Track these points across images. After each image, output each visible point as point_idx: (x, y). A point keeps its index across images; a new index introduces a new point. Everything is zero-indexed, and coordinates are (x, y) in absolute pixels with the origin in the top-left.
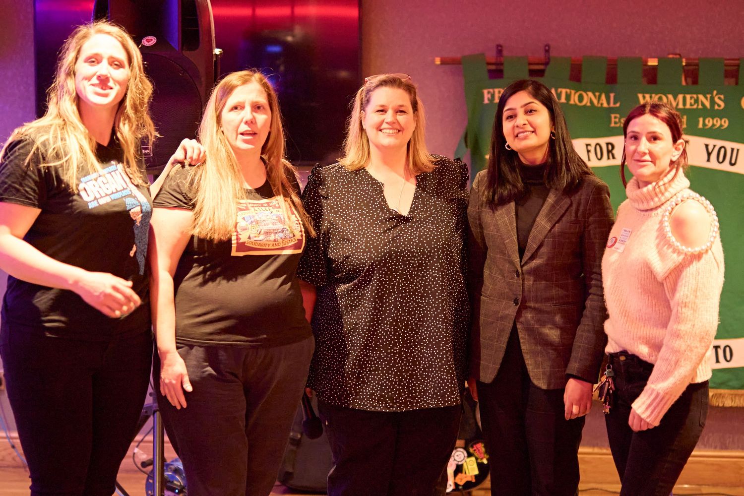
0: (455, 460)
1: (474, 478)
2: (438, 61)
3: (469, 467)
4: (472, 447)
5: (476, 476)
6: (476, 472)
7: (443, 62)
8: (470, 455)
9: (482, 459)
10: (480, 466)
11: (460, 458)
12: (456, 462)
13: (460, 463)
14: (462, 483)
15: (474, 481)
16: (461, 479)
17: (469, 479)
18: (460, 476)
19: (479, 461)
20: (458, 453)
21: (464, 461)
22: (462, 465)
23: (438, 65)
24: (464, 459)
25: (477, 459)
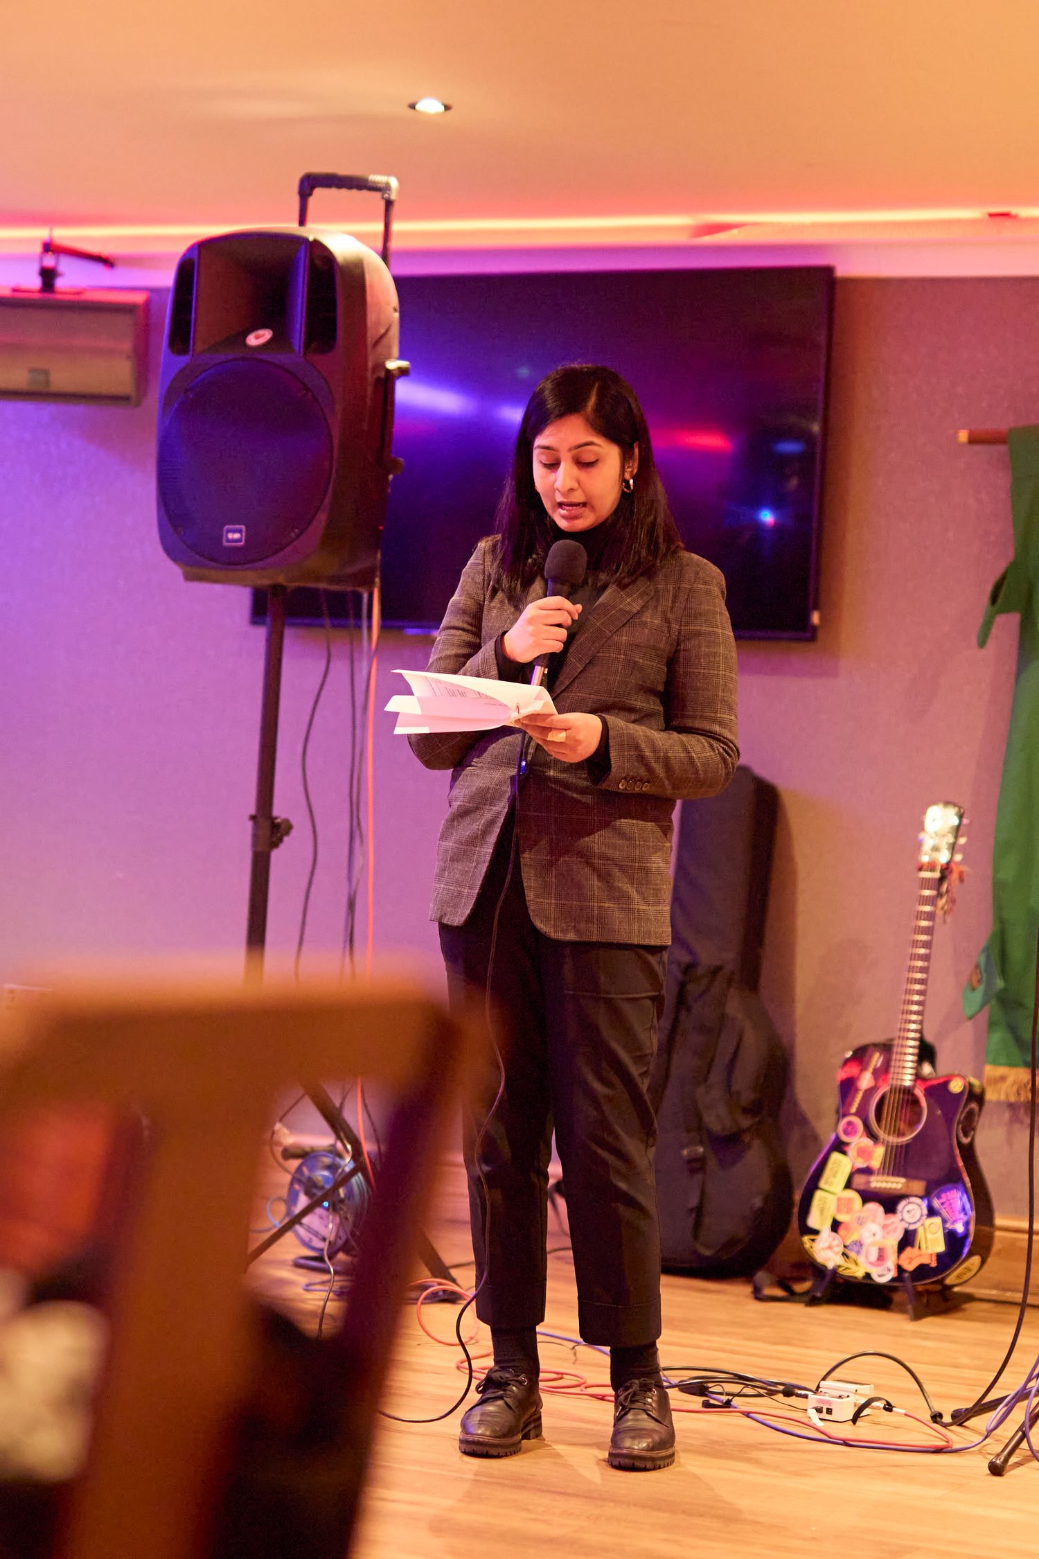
0: (902, 1220)
1: (934, 1258)
2: (963, 436)
3: (929, 1236)
4: (939, 1198)
5: (939, 1256)
6: (941, 1248)
7: (973, 441)
8: (932, 1212)
9: (954, 1222)
10: (950, 1237)
11: (913, 1216)
12: (906, 1226)
13: (912, 1227)
14: (910, 1267)
15: (934, 1264)
16: (911, 1260)
17: (926, 1261)
18: (908, 1251)
19: (949, 1226)
20: (910, 1207)
21: (919, 1224)
22: (914, 1232)
23: (963, 445)
24: (920, 1219)
25: (944, 1221)
